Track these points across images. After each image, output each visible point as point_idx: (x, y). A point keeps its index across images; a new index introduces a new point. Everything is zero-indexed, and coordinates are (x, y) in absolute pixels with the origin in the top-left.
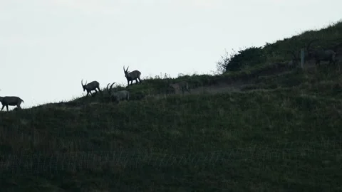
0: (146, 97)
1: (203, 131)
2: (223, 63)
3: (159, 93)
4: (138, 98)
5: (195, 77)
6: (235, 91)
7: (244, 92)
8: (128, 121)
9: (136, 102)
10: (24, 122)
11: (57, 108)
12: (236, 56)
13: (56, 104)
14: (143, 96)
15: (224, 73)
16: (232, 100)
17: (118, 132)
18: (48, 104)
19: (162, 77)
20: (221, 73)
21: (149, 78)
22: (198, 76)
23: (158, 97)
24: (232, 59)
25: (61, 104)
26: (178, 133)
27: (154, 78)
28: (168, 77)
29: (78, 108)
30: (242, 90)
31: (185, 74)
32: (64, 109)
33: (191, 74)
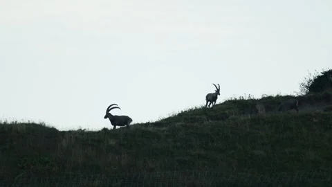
0: (230, 118)
1: (286, 150)
2: (306, 84)
3: (244, 113)
4: (223, 119)
5: (279, 97)
6: (318, 111)
7: (327, 113)
8: (213, 141)
9: (220, 122)
10: (112, 142)
11: (143, 128)
12: (319, 77)
13: (142, 125)
14: (227, 117)
15: (307, 94)
16: (315, 120)
17: (203, 152)
19: (246, 98)
20: (304, 94)
21: (233, 99)
22: (281, 97)
23: (242, 118)
24: (315, 80)
25: (148, 124)
26: (262, 152)
27: (238, 98)
28: (252, 98)
29: (164, 128)
30: (325, 111)
31: (269, 95)
32: (150, 129)
33: (274, 95)
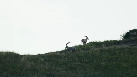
0: (91, 49)
1: (114, 63)
2: (123, 35)
3: (97, 47)
4: (88, 50)
5: (111, 41)
6: (127, 47)
7: (131, 47)
8: (84, 59)
9: (87, 51)
10: (42, 59)
11: (55, 54)
12: (128, 32)
13: (55, 52)
14: (90, 49)
15: (123, 39)
16: (126, 50)
17: (80, 64)
18: (51, 52)
19: (98, 41)
20: (122, 39)
21: (92, 42)
22: (112, 41)
23: (96, 49)
24: (126, 34)
25: (57, 52)
26: (104, 64)
28: (100, 41)
29: (64, 54)
30: (130, 46)
31: (107, 40)
32: (58, 54)
33: (109, 40)
